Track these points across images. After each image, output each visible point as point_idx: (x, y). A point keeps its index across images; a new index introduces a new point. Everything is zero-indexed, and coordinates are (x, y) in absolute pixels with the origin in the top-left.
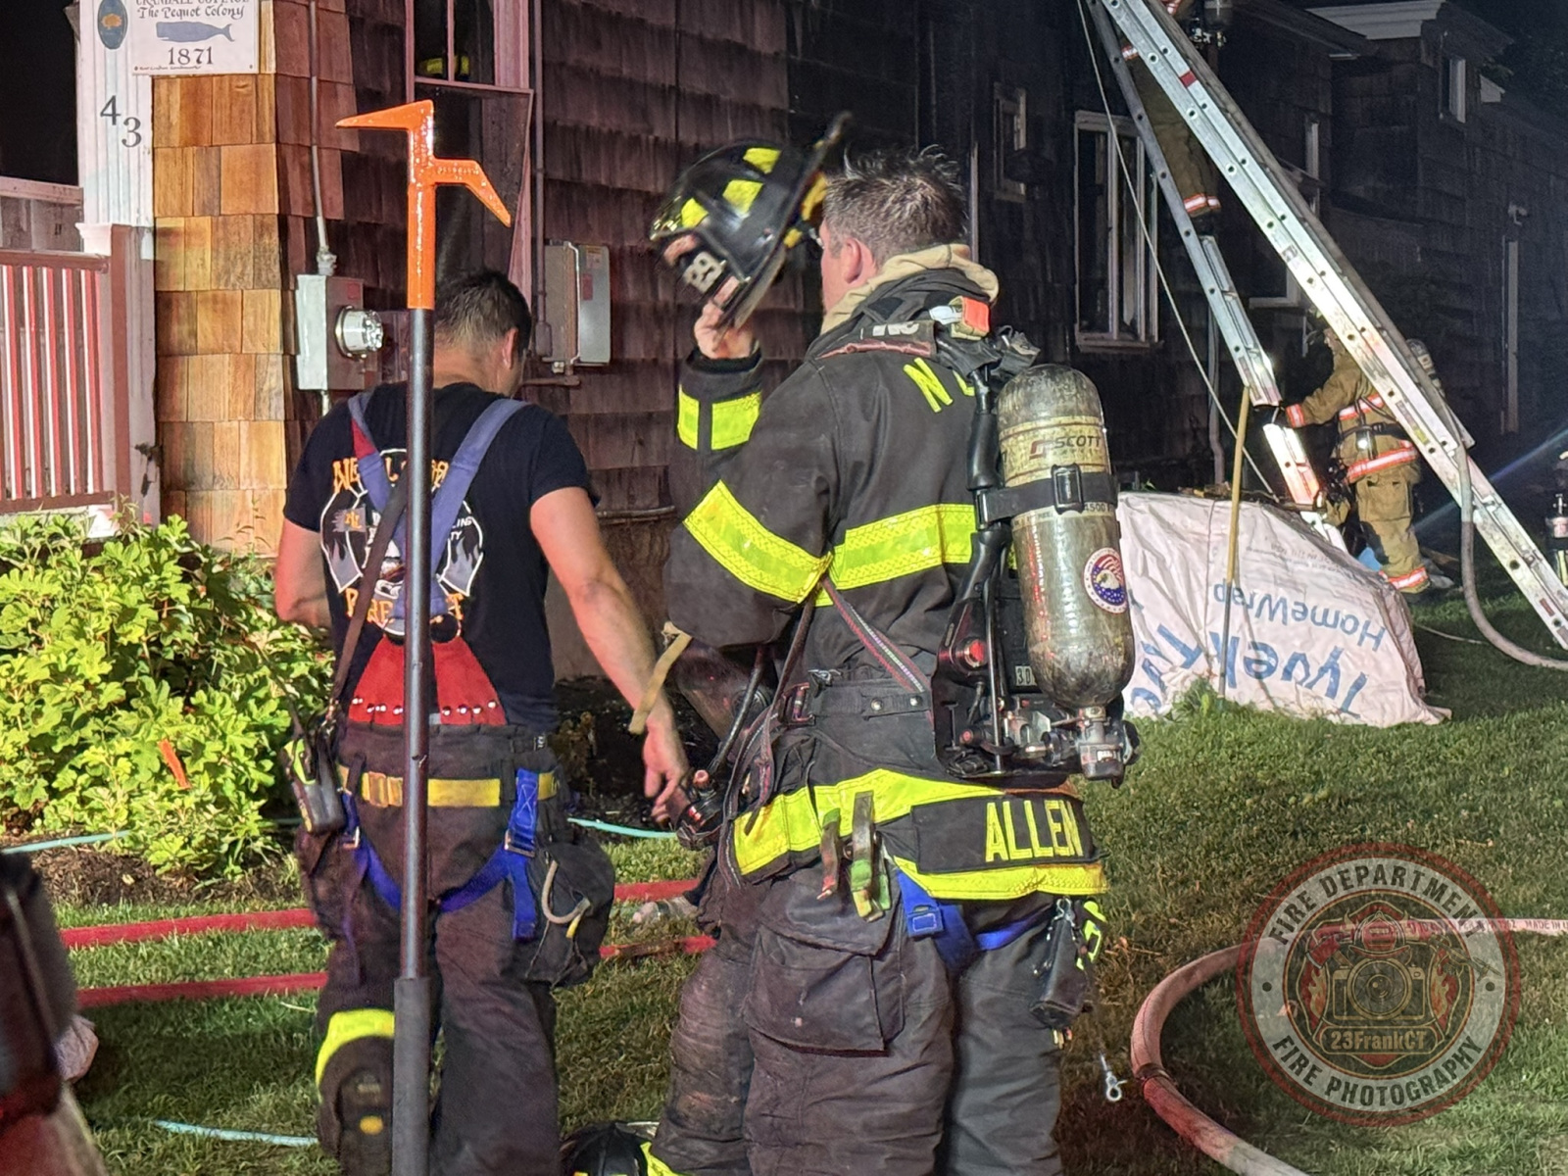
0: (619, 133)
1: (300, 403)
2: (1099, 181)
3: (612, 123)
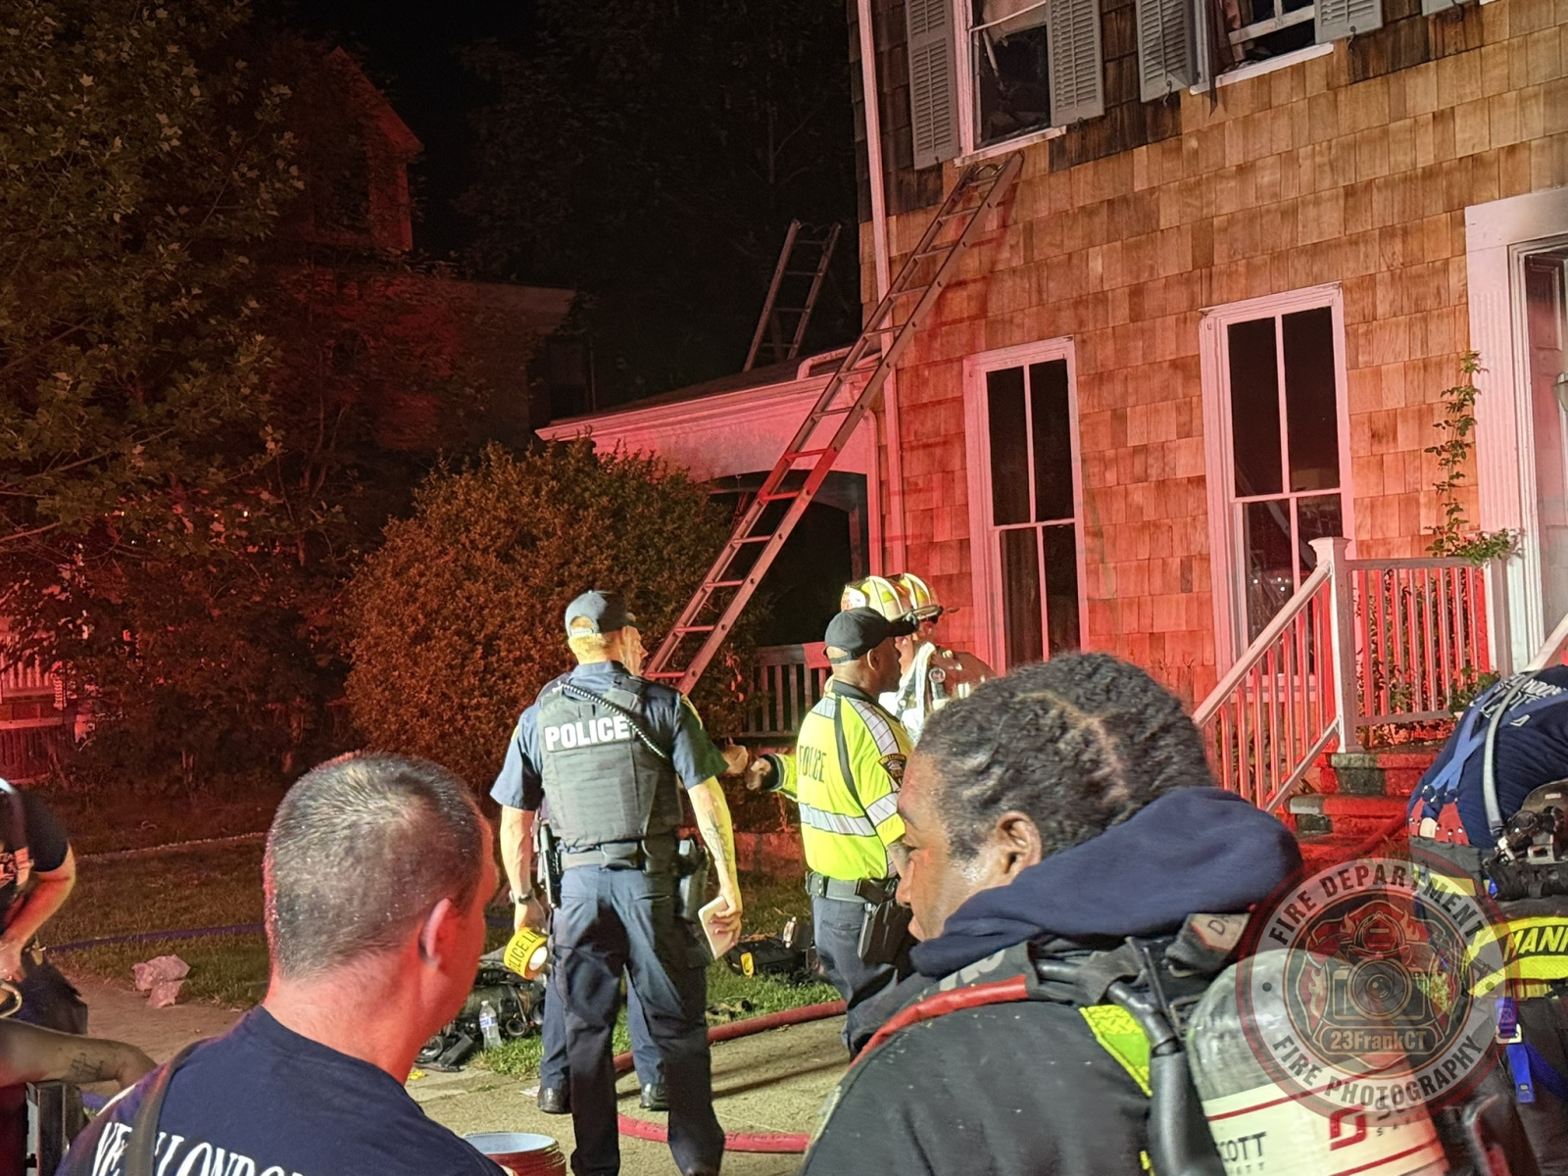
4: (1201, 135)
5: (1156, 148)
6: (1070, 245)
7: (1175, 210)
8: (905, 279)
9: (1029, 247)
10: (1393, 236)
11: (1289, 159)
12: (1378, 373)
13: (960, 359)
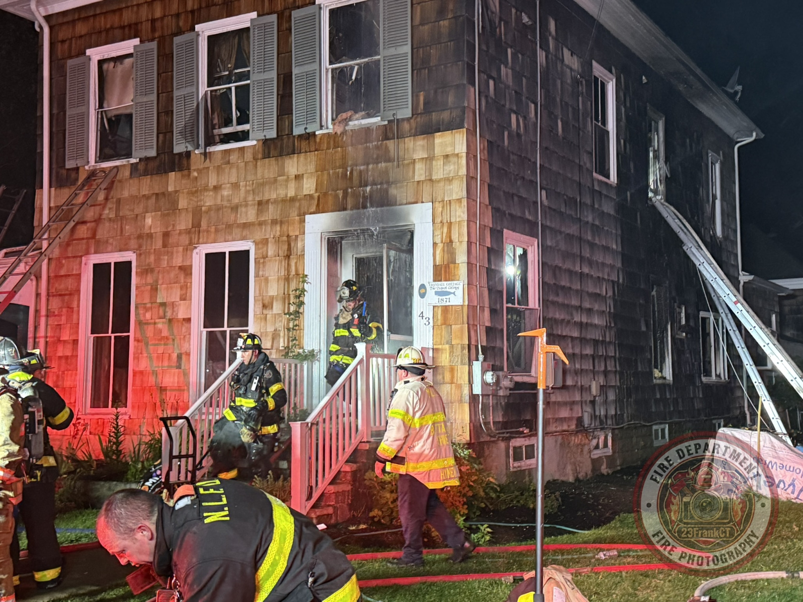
0: (564, 320)
1: (474, 398)
2: (707, 331)
3: (562, 317)
4: (199, 171)
5: (179, 174)
6: (137, 211)
7: (186, 201)
8: (57, 217)
9: (118, 210)
10: (276, 223)
11: (235, 186)
12: (267, 280)
13: (81, 257)
